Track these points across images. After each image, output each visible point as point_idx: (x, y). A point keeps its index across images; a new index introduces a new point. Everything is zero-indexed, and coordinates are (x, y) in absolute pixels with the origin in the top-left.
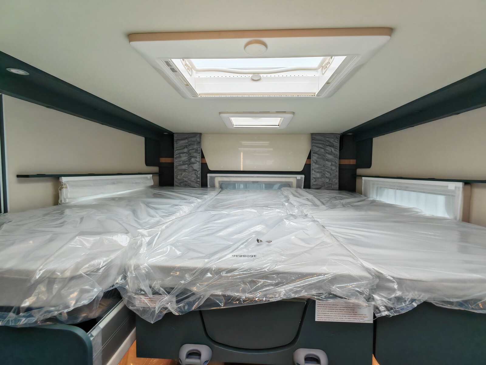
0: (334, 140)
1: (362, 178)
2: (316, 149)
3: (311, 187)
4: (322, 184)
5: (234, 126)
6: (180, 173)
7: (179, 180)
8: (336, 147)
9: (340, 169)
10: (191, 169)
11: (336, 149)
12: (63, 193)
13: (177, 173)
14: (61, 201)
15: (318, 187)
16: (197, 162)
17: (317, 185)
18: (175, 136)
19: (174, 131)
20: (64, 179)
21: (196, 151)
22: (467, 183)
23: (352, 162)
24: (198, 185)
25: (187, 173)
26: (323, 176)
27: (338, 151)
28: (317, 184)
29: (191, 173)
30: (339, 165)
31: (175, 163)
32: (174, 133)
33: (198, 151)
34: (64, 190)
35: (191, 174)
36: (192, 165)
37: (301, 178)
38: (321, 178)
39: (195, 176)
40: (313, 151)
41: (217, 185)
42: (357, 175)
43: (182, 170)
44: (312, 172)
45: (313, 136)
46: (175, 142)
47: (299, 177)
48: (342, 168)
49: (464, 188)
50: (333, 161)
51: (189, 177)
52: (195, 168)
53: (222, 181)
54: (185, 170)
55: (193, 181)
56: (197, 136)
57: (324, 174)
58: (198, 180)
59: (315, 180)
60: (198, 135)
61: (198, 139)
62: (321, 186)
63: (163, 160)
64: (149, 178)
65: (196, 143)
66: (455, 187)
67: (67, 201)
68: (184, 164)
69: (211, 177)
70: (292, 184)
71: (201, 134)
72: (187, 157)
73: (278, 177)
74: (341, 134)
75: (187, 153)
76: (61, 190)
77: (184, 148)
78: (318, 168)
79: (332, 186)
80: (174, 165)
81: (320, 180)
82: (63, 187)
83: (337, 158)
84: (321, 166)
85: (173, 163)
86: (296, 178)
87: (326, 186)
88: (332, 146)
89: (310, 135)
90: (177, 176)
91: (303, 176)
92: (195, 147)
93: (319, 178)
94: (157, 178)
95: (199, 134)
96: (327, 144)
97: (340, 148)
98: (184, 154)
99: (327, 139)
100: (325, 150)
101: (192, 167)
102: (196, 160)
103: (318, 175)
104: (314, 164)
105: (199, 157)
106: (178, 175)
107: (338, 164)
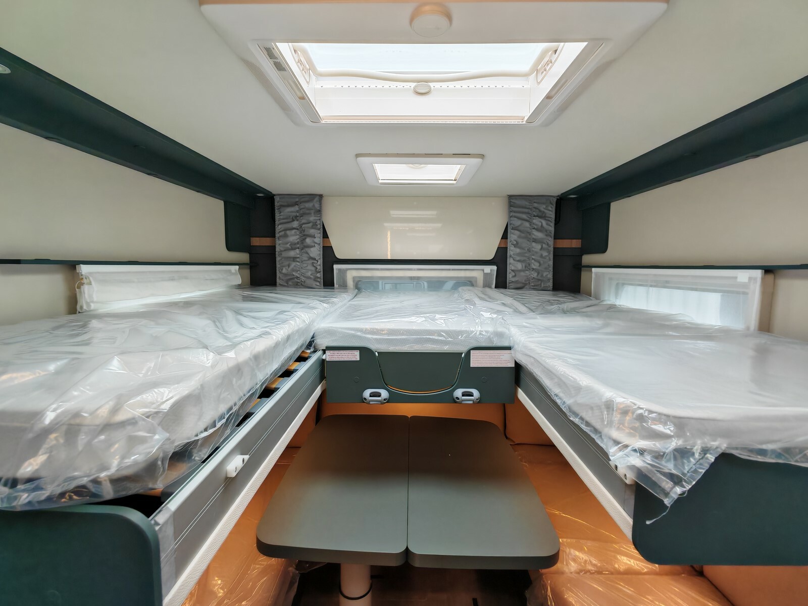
0: (546, 207)
1: (591, 271)
2: (517, 223)
3: (507, 285)
4: (525, 281)
5: (380, 181)
6: (287, 263)
7: (286, 275)
8: (550, 219)
9: (555, 256)
10: (305, 257)
11: (549, 222)
12: (84, 293)
13: (282, 263)
14: (81, 307)
15: (519, 285)
16: (316, 245)
17: (516, 282)
18: (277, 199)
19: (274, 191)
20: (84, 269)
21: (314, 226)
22: (768, 270)
23: (575, 243)
24: (318, 284)
25: (298, 263)
26: (528, 267)
27: (553, 224)
28: (518, 280)
29: (306, 263)
30: (554, 248)
31: (277, 246)
32: (274, 195)
33: (317, 226)
34: (86, 288)
35: (305, 265)
36: (307, 249)
37: (491, 270)
38: (523, 271)
39: (312, 269)
40: (512, 225)
41: (350, 283)
42: (583, 265)
43: (290, 258)
44: (510, 261)
45: (512, 200)
46: (276, 211)
47: (488, 269)
48: (558, 254)
49: (763, 279)
50: (545, 241)
51: (303, 271)
52: (312, 255)
53: (359, 277)
54: (294, 259)
55: (309, 278)
56: (315, 200)
57: (529, 265)
58: (318, 275)
59: (514, 274)
60: (317, 199)
61: (317, 206)
62: (523, 283)
63: (256, 241)
64: (233, 271)
65: (312, 212)
66: (749, 278)
67: (93, 306)
68: (293, 249)
69: (340, 270)
70: (476, 281)
71: (321, 196)
72: (298, 237)
73: (453, 270)
74: (558, 196)
75: (298, 229)
76: (79, 287)
77: (293, 220)
78: (518, 254)
79: (542, 284)
80: (276, 250)
81: (522, 274)
82: (84, 284)
83: (551, 237)
84: (525, 251)
85: (274, 247)
86: (483, 270)
87: (533, 285)
88: (542, 216)
89: (507, 198)
90: (282, 269)
91: (495, 268)
92: (312, 218)
93: (520, 271)
94: (247, 272)
95: (318, 197)
96: (534, 213)
97: (555, 221)
98: (294, 231)
99: (536, 205)
100: (531, 223)
101: (307, 253)
102: (313, 241)
103: (519, 266)
104: (512, 248)
105: (319, 235)
106: (284, 266)
107: (552, 247)
